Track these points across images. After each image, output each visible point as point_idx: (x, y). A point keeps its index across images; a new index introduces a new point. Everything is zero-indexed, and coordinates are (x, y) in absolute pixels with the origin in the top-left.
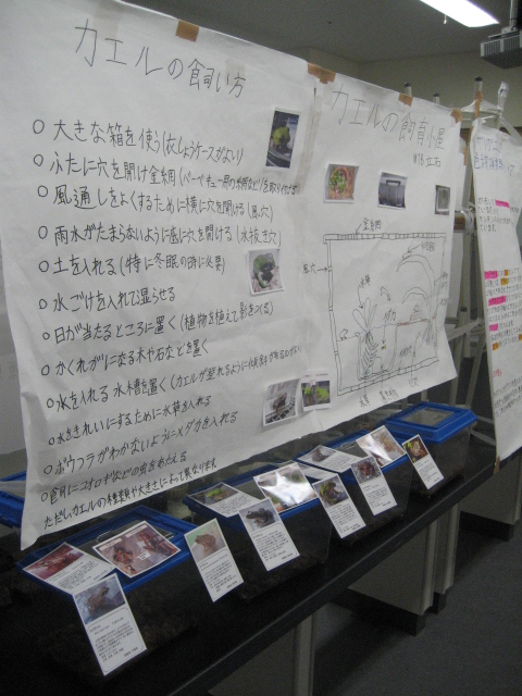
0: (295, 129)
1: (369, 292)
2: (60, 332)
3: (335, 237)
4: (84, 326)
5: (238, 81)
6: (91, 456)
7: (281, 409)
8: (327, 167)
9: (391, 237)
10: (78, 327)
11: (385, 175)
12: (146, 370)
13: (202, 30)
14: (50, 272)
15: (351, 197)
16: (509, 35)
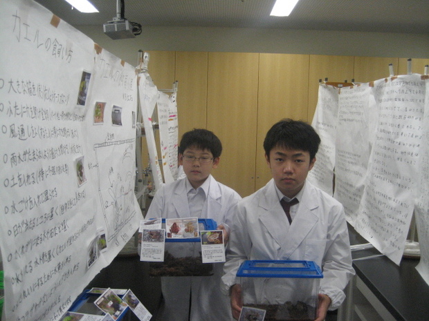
0: (88, 82)
1: (114, 176)
2: (15, 228)
3: (98, 146)
4: (25, 222)
5: (70, 52)
6: (27, 313)
7: (93, 256)
8: (94, 103)
9: (119, 143)
10: (23, 223)
11: (114, 107)
12: (47, 245)
13: (62, 21)
14: (9, 187)
15: (102, 121)
16: (118, 22)
